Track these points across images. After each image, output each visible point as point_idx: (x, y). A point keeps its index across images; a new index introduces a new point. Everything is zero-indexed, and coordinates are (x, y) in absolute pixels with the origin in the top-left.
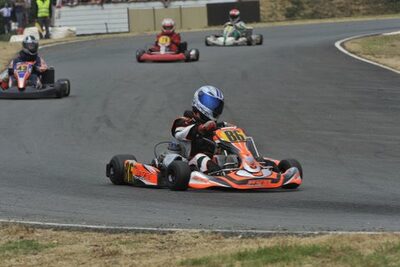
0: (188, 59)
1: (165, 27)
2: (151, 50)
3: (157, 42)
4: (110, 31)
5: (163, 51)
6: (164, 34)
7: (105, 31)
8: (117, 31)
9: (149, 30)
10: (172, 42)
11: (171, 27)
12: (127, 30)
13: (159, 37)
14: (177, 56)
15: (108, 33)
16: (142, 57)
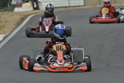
0: (119, 21)
1: (105, 3)
2: (97, 16)
3: (101, 11)
4: (71, 5)
5: (104, 17)
6: (104, 7)
7: (68, 5)
8: (77, 5)
9: (96, 5)
10: (110, 11)
11: (109, 3)
12: (83, 4)
13: (102, 8)
14: (112, 20)
15: (70, 7)
16: (92, 20)
